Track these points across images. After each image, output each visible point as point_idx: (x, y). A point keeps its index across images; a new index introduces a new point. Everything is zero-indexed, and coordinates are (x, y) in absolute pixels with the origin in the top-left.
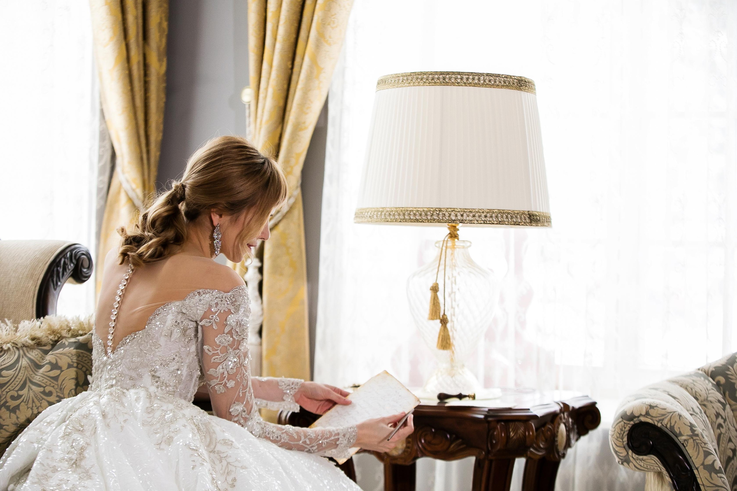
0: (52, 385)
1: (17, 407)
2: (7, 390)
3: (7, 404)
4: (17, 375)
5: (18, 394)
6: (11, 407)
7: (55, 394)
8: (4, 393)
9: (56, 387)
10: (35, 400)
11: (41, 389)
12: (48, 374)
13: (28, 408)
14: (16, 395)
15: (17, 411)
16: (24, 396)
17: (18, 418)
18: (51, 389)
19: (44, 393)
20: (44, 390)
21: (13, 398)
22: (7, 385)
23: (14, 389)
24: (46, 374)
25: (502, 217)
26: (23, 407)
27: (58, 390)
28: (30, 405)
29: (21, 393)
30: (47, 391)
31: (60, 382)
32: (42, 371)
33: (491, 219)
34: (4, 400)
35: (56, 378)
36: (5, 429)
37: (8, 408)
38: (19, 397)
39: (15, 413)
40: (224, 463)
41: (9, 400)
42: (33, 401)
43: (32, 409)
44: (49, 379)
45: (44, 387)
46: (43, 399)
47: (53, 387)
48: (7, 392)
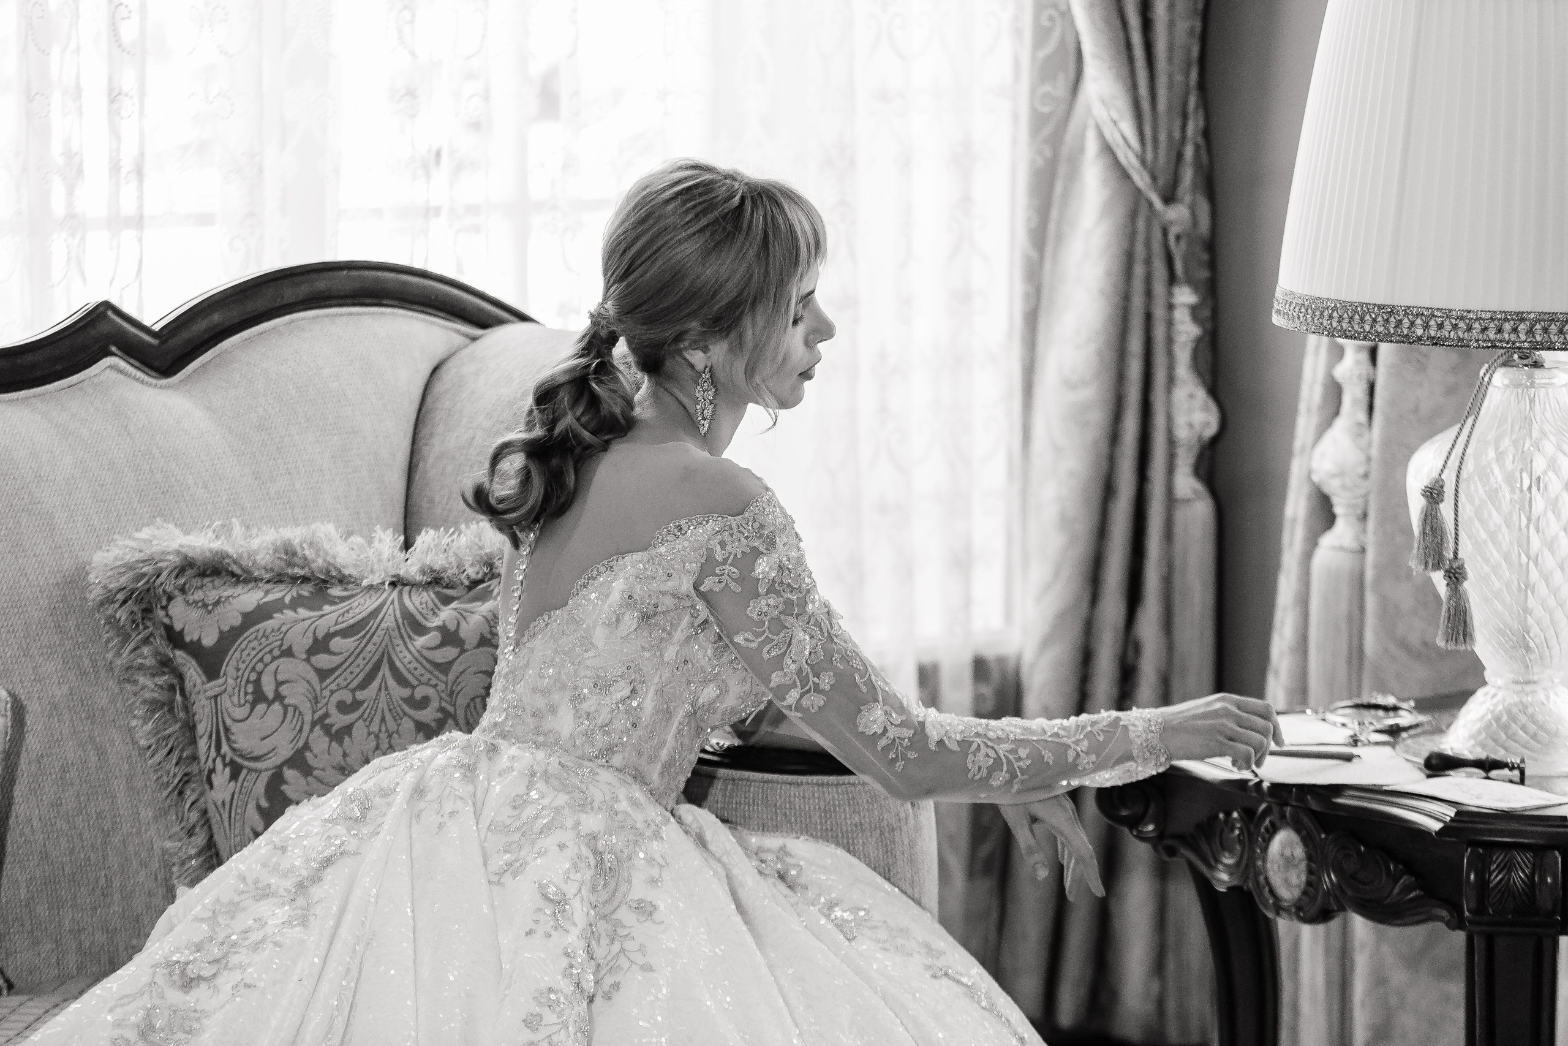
0: (434, 681)
1: (348, 729)
2: (333, 687)
3: (327, 721)
4: (362, 651)
5: (355, 699)
6: (334, 729)
7: (435, 704)
8: (326, 693)
9: (441, 687)
10: (388, 717)
11: (406, 692)
12: (429, 654)
13: (369, 734)
14: (349, 702)
15: (347, 738)
16: (365, 705)
17: (345, 755)
18: (430, 691)
19: (410, 701)
20: (412, 694)
21: (343, 707)
22: (337, 673)
23: (348, 684)
24: (426, 653)
25: (1546, 330)
26: (359, 730)
27: (443, 695)
28: (374, 728)
29: (360, 695)
30: (418, 696)
31: (452, 676)
32: (421, 641)
33: (1513, 337)
34: (324, 710)
35: (444, 668)
36: (316, 778)
37: (327, 729)
38: (357, 704)
39: (340, 742)
40: (616, 947)
41: (333, 710)
42: (383, 720)
43: (377, 737)
44: (428, 666)
45: (413, 687)
46: (405, 714)
47: (435, 686)
48: (332, 692)
